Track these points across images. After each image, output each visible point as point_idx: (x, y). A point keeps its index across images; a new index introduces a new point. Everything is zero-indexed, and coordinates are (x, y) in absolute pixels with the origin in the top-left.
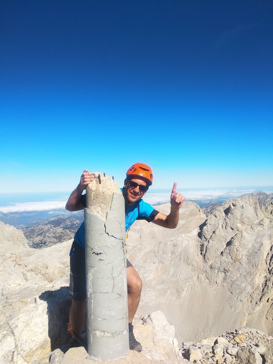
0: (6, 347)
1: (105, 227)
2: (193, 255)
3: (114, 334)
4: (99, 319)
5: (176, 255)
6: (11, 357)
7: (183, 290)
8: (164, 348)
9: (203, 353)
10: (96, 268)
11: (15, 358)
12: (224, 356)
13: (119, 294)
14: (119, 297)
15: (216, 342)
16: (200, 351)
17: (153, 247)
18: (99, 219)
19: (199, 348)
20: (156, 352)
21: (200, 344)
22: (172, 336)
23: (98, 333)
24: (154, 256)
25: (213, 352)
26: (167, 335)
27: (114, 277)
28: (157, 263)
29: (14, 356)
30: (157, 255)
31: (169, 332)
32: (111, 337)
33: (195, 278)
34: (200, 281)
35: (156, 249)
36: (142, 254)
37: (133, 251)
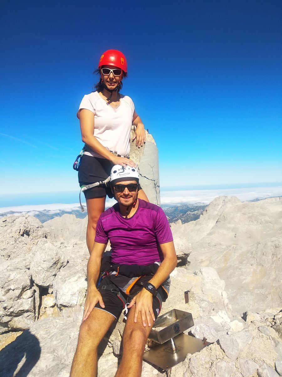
9: (263, 318)
17: (250, 248)
22: (222, 289)
24: (251, 258)
26: (217, 287)
28: (256, 265)
30: (255, 256)
31: (219, 285)
35: (254, 250)
36: (237, 254)
37: (227, 250)
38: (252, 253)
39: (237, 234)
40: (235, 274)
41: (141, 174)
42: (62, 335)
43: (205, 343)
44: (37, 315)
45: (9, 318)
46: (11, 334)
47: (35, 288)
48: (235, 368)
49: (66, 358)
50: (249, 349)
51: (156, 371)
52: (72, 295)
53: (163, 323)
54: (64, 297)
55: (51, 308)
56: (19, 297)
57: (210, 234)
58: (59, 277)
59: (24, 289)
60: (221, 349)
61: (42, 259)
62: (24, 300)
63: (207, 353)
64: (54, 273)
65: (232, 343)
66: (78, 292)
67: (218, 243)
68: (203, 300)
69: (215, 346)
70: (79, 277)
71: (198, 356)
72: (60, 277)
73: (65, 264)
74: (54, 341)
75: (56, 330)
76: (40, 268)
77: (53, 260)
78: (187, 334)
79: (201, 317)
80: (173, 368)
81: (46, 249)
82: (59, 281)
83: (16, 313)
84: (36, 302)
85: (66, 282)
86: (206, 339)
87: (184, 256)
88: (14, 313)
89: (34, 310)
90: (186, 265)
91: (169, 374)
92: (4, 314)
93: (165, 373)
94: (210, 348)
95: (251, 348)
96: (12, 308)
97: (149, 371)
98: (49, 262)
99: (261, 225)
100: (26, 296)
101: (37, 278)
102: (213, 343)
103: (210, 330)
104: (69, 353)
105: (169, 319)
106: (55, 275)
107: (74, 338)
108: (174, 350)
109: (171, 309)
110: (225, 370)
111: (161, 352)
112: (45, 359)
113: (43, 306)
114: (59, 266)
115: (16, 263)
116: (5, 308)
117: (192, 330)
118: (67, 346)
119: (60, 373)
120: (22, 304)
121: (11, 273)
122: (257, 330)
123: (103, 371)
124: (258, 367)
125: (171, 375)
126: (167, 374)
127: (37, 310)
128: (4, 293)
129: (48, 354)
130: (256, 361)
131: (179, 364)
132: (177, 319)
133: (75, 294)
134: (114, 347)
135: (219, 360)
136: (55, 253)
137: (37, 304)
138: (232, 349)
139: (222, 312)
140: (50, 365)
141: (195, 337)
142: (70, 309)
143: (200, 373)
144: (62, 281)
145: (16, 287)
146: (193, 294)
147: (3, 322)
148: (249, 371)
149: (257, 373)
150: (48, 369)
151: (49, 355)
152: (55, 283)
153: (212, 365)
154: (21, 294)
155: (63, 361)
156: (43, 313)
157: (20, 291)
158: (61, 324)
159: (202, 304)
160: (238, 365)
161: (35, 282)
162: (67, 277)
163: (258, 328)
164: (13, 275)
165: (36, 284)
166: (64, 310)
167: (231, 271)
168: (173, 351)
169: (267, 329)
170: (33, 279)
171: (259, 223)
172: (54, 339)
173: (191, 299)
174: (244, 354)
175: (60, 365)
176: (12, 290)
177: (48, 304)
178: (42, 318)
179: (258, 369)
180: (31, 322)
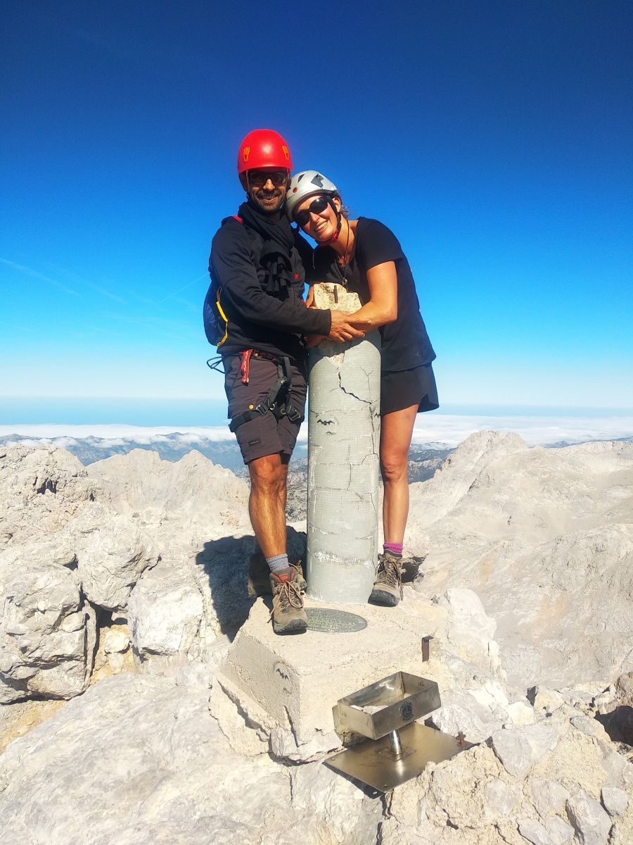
0: (188, 609)
1: (340, 378)
3: (347, 561)
4: (324, 533)
5: (602, 571)
6: (195, 628)
7: (614, 662)
8: (467, 652)
10: (321, 448)
11: (202, 631)
13: (358, 495)
14: (359, 500)
17: (539, 549)
18: (329, 363)
22: (489, 636)
23: (320, 555)
24: (540, 570)
26: (479, 631)
27: (352, 464)
28: (549, 586)
29: (202, 627)
30: (550, 568)
31: (482, 627)
32: (340, 564)
35: (548, 553)
36: (511, 561)
37: (490, 551)
38: (543, 560)
39: (513, 517)
40: (503, 605)
41: (343, 388)
42: (157, 711)
43: (461, 744)
44: (89, 667)
45: (29, 671)
46: (30, 706)
47: (88, 609)
48: (523, 796)
49: (169, 758)
50: (551, 759)
51: (360, 794)
52: (170, 630)
53: (377, 699)
54: (152, 634)
55: (120, 654)
56: (55, 627)
57: (454, 513)
58: (141, 589)
59: (66, 611)
60: (496, 755)
61: (107, 550)
62: (64, 634)
63: (465, 763)
64: (129, 581)
65: (518, 746)
66: (183, 625)
67: (470, 534)
68: (453, 657)
69: (483, 750)
70: (186, 593)
71: (449, 768)
72: (143, 590)
73: (153, 562)
74: (140, 723)
75: (142, 701)
76: (100, 569)
77: (129, 553)
78: (423, 723)
79: (451, 691)
80: (398, 789)
81: (116, 529)
82: (143, 597)
83: (46, 661)
84: (88, 639)
85: (158, 601)
86: (465, 736)
87: (412, 561)
88: (42, 661)
89: (84, 658)
90: (415, 580)
91: (389, 800)
92: (21, 661)
93: (379, 798)
94: (473, 754)
95: (556, 757)
96: (39, 650)
97: (346, 792)
98: (121, 556)
99: (567, 501)
100: (69, 626)
101: (94, 590)
102: (478, 744)
103: (471, 719)
104: (175, 749)
105: (390, 691)
106: (132, 585)
107: (187, 718)
108: (398, 753)
109: (393, 671)
110: (502, 799)
111: (370, 755)
112: (125, 759)
113: (101, 649)
114: (140, 565)
115: (32, 553)
116: (24, 650)
117: (435, 716)
118: (172, 734)
119: (159, 788)
120: (60, 642)
121: (38, 575)
122: (568, 723)
123: (247, 788)
124: (567, 795)
125: (393, 802)
126: (383, 800)
127: (90, 657)
128: (22, 617)
129: (131, 748)
130: (564, 785)
131: (409, 781)
132: (405, 692)
133: (175, 628)
134: (273, 741)
135: (491, 778)
136: (134, 537)
137: (91, 645)
138: (518, 757)
139: (492, 684)
140: (136, 771)
141: (439, 730)
142: (164, 658)
143: (453, 800)
144: (149, 599)
145: (50, 605)
146: (438, 643)
147: (18, 678)
148: (549, 803)
149: (566, 807)
150: (133, 780)
151: (132, 750)
152: (134, 603)
153: (476, 787)
154: (59, 622)
155: (163, 764)
156: (103, 663)
157: (58, 614)
158: (151, 690)
159: (452, 664)
160: (528, 790)
161: (88, 598)
162: (159, 591)
163: (571, 719)
164: (43, 580)
165: (90, 602)
166: (150, 661)
167: (495, 596)
168: (395, 755)
169: (588, 722)
170: (86, 590)
171: (563, 496)
172: (141, 719)
173: (434, 652)
174: (540, 769)
175: (158, 772)
176: (39, 612)
177: (113, 646)
178: (100, 675)
179: (567, 800)
180: (78, 682)
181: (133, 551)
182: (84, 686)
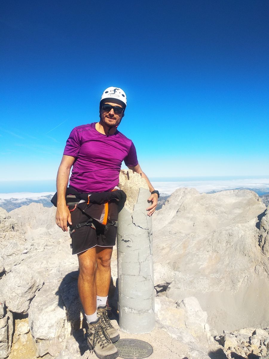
0: (59, 315)
1: (132, 218)
2: (250, 245)
3: (140, 312)
4: (128, 298)
5: (232, 244)
6: (62, 324)
7: (239, 281)
8: (195, 331)
9: (239, 341)
10: (124, 254)
11: (66, 325)
12: (260, 347)
13: (145, 278)
14: (145, 279)
15: (254, 333)
16: (235, 340)
17: (206, 236)
18: (127, 211)
19: (236, 337)
20: (187, 334)
21: (238, 333)
22: (204, 321)
23: (126, 309)
24: (207, 245)
25: (250, 342)
26: (200, 320)
27: (140, 262)
28: (211, 251)
29: (65, 323)
30: (211, 244)
31: (201, 317)
32: (136, 314)
33: (252, 270)
34: (257, 273)
35: (210, 238)
36: (195, 242)
37: (186, 238)
38: (208, 241)
39: (195, 223)
40: (193, 260)
41: (134, 224)
44: (10, 344)
47: (9, 314)
52: (50, 327)
55: (25, 335)
57: (171, 223)
58: (35, 303)
64: (29, 298)
66: (56, 324)
67: (178, 231)
73: (40, 287)
76: (14, 294)
77: (28, 285)
81: (21, 273)
82: (36, 310)
84: (9, 330)
85: (43, 312)
87: (166, 284)
89: (7, 341)
90: (167, 290)
98: (24, 287)
101: (11, 305)
106: (31, 300)
113: (16, 332)
114: (34, 289)
127: (10, 339)
133: (52, 326)
136: (31, 277)
137: (11, 332)
142: (48, 342)
144: (39, 310)
152: (31, 313)
156: (17, 340)
161: (9, 309)
162: (44, 305)
165: (10, 311)
166: (40, 343)
167: (189, 257)
170: (7, 305)
171: (215, 214)
177: (22, 331)
178: (15, 347)
180: (4, 352)
181: (30, 284)
182: (8, 354)
